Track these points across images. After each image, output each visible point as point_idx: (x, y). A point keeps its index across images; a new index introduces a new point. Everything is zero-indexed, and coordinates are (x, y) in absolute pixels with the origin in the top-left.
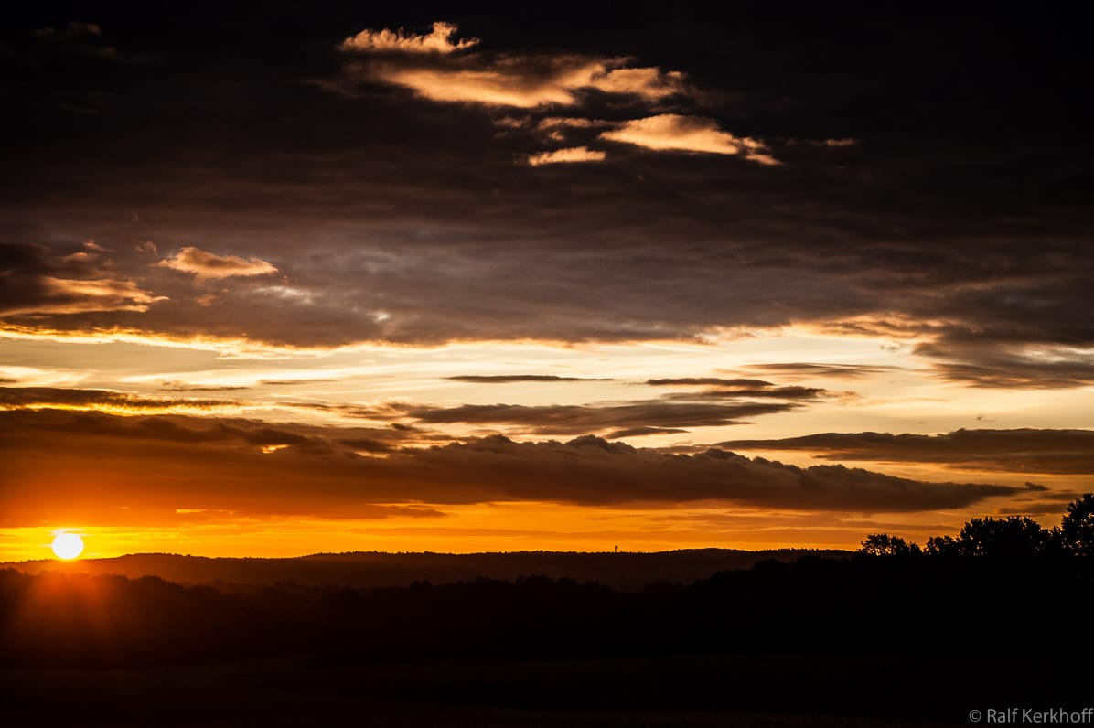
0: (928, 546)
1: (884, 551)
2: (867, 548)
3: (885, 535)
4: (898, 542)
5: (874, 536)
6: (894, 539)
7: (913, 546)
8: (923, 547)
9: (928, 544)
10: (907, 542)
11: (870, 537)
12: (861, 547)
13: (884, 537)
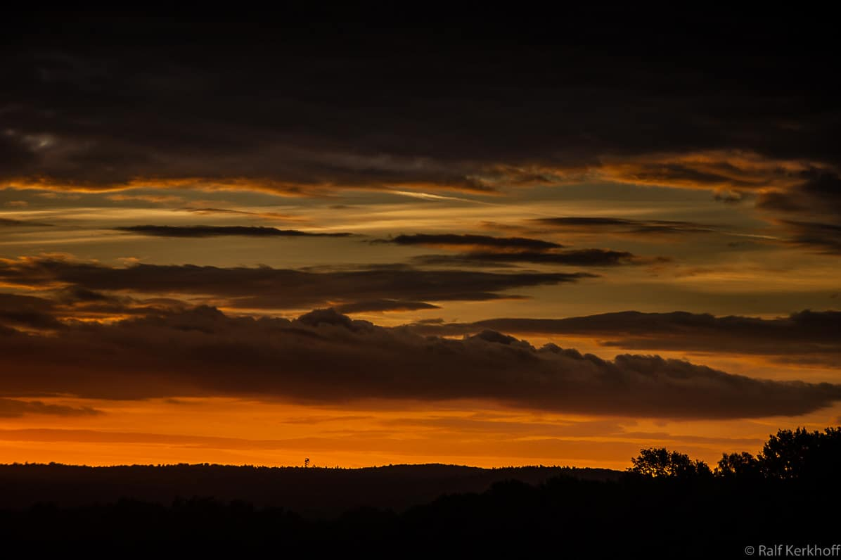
0: (721, 466)
1: (662, 471)
2: (640, 467)
3: (664, 450)
4: (680, 460)
5: (649, 451)
6: (675, 456)
7: (701, 465)
8: (713, 467)
9: (720, 463)
10: (693, 460)
11: (644, 452)
12: (632, 466)
13: (663, 453)
